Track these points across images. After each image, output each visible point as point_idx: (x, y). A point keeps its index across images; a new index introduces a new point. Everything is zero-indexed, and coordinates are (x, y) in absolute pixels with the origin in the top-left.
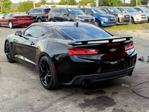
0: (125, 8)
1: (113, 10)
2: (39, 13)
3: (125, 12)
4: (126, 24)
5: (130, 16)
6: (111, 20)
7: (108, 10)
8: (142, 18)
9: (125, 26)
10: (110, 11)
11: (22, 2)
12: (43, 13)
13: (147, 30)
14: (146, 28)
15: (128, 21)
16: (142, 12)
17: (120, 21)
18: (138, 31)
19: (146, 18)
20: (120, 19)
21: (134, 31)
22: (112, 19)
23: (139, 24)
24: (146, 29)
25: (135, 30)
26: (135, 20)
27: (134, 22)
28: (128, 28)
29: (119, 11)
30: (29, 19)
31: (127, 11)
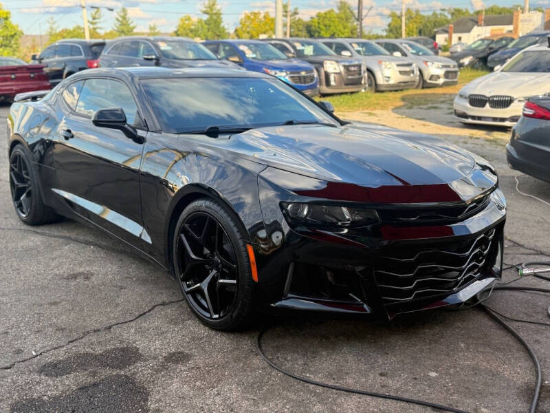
0: (350, 44)
1: (312, 47)
2: (69, 58)
3: (351, 56)
4: (352, 93)
5: (364, 68)
6: (300, 78)
7: (294, 47)
8: (401, 72)
9: (348, 97)
10: (303, 51)
11: (58, 31)
12: (83, 57)
13: (412, 110)
14: (410, 105)
15: (357, 82)
16: (404, 54)
17: (333, 83)
18: (384, 112)
19: (413, 72)
20: (332, 78)
21: (370, 114)
22: (304, 77)
23: (391, 91)
24: (410, 108)
25: (375, 109)
26: (381, 81)
27: (376, 85)
28: (357, 104)
29: (332, 52)
30: (32, 75)
31: (358, 52)
